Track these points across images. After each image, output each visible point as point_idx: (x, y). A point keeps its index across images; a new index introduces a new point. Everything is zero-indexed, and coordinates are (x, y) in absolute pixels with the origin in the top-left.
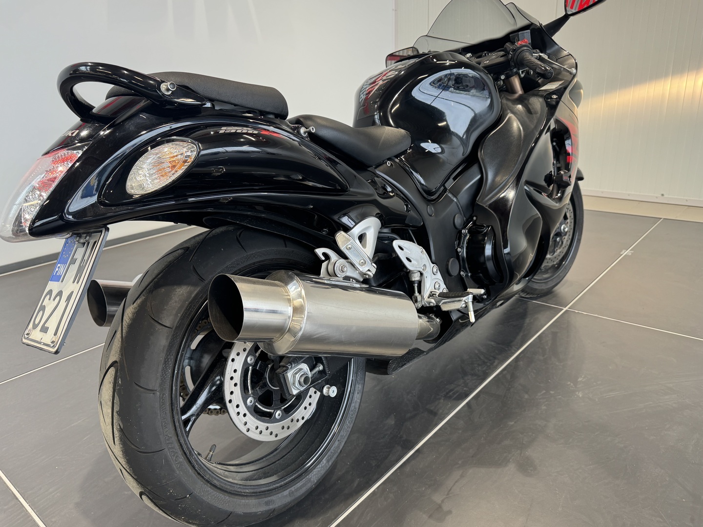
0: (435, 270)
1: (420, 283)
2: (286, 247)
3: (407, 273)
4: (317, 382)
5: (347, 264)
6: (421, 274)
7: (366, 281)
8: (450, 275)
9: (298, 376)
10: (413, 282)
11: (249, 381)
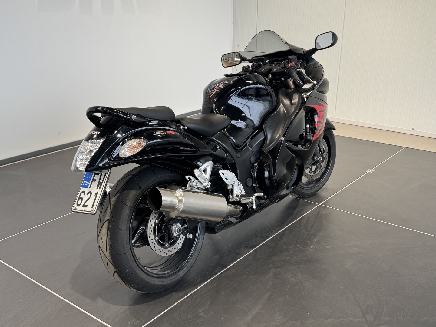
0: (239, 184)
1: (232, 190)
2: (172, 174)
3: (226, 185)
4: (184, 232)
5: (198, 182)
6: (233, 186)
7: (206, 189)
8: (247, 186)
9: (177, 228)
10: (229, 189)
11: (156, 230)
